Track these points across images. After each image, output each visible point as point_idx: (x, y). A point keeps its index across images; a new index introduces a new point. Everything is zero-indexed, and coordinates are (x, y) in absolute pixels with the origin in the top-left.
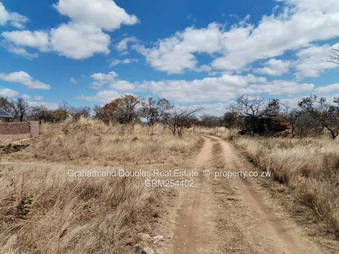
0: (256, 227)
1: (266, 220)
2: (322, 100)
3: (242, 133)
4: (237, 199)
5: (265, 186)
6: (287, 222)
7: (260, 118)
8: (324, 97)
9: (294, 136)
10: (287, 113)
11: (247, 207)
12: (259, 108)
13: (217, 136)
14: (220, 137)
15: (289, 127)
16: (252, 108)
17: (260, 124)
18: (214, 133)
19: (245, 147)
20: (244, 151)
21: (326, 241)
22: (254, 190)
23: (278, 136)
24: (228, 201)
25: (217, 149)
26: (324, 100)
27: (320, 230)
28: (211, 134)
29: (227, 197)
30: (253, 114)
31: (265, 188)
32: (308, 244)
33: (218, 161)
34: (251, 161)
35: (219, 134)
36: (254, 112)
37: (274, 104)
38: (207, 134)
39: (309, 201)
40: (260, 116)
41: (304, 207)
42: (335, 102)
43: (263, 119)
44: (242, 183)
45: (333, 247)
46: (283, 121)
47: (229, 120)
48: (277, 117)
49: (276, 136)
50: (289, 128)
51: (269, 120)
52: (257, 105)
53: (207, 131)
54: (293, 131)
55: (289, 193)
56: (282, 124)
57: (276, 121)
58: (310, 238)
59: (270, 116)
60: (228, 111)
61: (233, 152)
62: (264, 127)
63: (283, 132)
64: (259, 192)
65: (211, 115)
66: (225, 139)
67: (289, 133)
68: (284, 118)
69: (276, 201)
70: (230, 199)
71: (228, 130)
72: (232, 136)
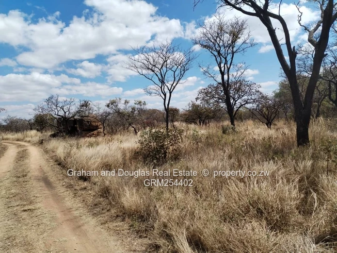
0: (51, 232)
1: (63, 222)
2: (126, 102)
3: (54, 136)
4: (34, 208)
5: (70, 186)
6: (84, 217)
7: (72, 119)
8: (128, 100)
9: (105, 134)
10: (99, 113)
11: (45, 214)
12: (70, 109)
13: (25, 141)
14: (29, 142)
15: (101, 126)
16: (63, 109)
17: (72, 125)
18: (22, 138)
19: (55, 150)
20: (54, 154)
21: (115, 224)
22: (57, 194)
23: (91, 136)
24: (23, 213)
25: (22, 156)
26: (128, 103)
27: (111, 217)
28: (18, 140)
29: (22, 209)
30: (65, 116)
31: (69, 189)
32: (100, 233)
33: (20, 170)
34: (59, 164)
35: (28, 139)
36: (65, 113)
37: (86, 105)
38: (13, 140)
39: (105, 192)
40: (72, 117)
41: (102, 199)
42: (135, 104)
43: (75, 120)
44: (46, 189)
45: (118, 229)
46: (95, 122)
47: (40, 123)
48: (89, 118)
49: (89, 136)
50: (101, 128)
51: (81, 121)
52: (68, 106)
53: (13, 137)
54: (104, 130)
55: (91, 190)
56: (94, 124)
57: (88, 122)
58: (101, 227)
59: (82, 117)
60: (37, 112)
61: (42, 157)
62: (76, 128)
63: (95, 132)
64: (62, 194)
65: (18, 117)
66: (34, 144)
67: (100, 132)
68: (96, 118)
69: (78, 200)
70: (25, 211)
71: (39, 134)
72: (42, 140)
